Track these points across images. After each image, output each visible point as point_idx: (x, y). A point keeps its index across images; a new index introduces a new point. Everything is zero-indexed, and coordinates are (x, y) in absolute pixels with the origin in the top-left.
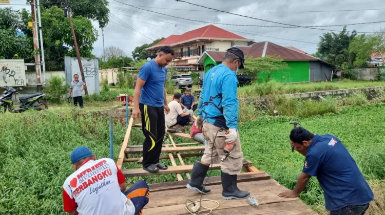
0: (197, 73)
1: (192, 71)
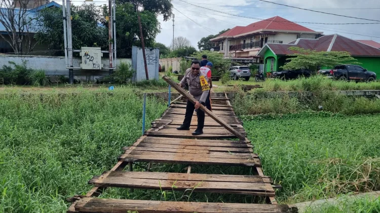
0: (257, 65)
1: (252, 63)
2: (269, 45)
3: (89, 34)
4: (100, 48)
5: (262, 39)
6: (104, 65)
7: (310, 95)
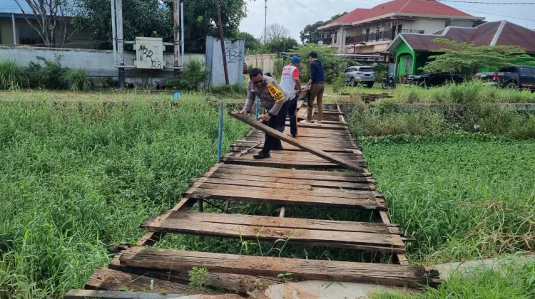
0: (386, 65)
1: (378, 62)
2: (404, 36)
3: (146, 19)
4: (161, 39)
5: (394, 27)
6: (167, 63)
7: (462, 109)
